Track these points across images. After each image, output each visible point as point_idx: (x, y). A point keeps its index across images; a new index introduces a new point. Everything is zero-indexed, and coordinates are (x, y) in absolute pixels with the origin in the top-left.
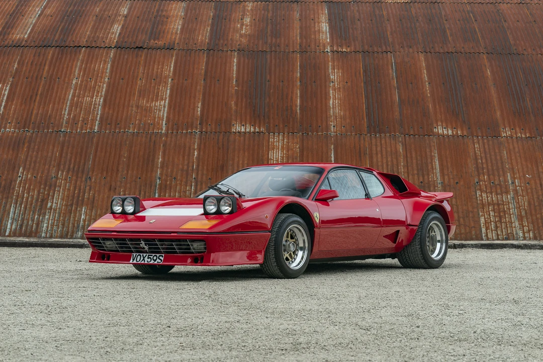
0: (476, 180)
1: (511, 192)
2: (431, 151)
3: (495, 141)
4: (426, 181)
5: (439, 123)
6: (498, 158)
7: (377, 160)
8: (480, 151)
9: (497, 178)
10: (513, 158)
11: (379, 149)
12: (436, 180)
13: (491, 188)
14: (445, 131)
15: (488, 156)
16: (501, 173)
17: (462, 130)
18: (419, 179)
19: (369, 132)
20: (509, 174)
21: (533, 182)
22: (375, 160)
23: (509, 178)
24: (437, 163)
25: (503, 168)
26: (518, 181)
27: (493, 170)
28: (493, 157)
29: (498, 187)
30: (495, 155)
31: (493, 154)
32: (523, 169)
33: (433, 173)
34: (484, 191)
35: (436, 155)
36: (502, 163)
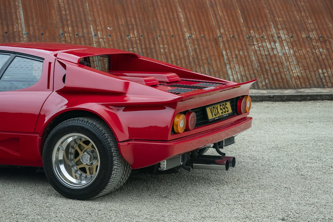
0: (61, 31)
1: (95, 44)
4: (11, 32)
6: (81, 9)
8: (64, 2)
9: (80, 30)
10: (95, 10)
12: (22, 31)
13: (75, 39)
15: (71, 7)
16: (84, 25)
18: (3, 28)
20: (91, 26)
21: (114, 34)
23: (92, 30)
24: (22, 13)
25: (85, 20)
26: (100, 33)
27: (76, 21)
28: (76, 9)
29: (82, 38)
30: (78, 7)
31: (76, 5)
32: (104, 22)
33: (18, 24)
34: (69, 42)
35: (20, 5)
36: (85, 16)
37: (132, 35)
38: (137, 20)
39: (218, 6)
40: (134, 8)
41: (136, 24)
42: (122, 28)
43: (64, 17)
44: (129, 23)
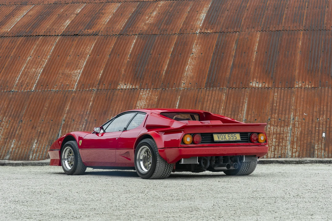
0: (269, 118)
1: (291, 126)
2: (244, 99)
3: (289, 91)
5: (255, 80)
6: (288, 102)
7: (206, 105)
8: (277, 98)
9: (283, 116)
10: (298, 102)
11: (209, 98)
12: (242, 118)
13: (278, 122)
14: (257, 85)
15: (282, 101)
16: (287, 112)
17: (269, 84)
19: (206, 87)
20: (292, 113)
21: (307, 118)
22: (205, 105)
23: (292, 116)
24: (246, 107)
25: (289, 109)
26: (297, 118)
27: (282, 111)
28: (285, 102)
29: (283, 122)
30: (287, 100)
31: (285, 99)
32: (303, 109)
33: (241, 114)
34: (273, 125)
35: (247, 101)
36: (290, 106)
37: (321, 118)
38: (329, 107)
40: (329, 99)
41: (327, 111)
42: (315, 114)
43: (274, 108)
44: (322, 110)
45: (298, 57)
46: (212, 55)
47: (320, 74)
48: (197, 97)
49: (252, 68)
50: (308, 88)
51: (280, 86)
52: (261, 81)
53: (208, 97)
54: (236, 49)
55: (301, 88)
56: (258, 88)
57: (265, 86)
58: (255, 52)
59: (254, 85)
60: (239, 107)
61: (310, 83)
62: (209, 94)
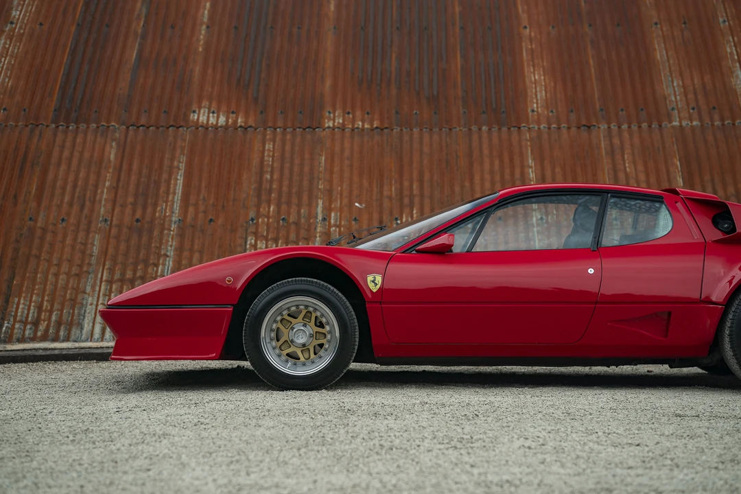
0: (252, 214)
1: (318, 239)
2: (172, 159)
3: (308, 136)
4: (148, 218)
5: (205, 103)
6: (306, 169)
7: (56, 176)
8: (273, 157)
9: (294, 209)
10: (336, 169)
11: (66, 153)
12: (170, 216)
13: (278, 229)
14: (211, 119)
15: (287, 165)
16: (305, 198)
17: (247, 117)
18: (134, 212)
19: (56, 121)
20: (320, 202)
21: (365, 217)
22: (50, 176)
23: (320, 209)
24: (180, 182)
25: (310, 191)
26: (336, 215)
27: (290, 193)
28: (296, 169)
29: (293, 227)
30: (302, 165)
31: (297, 161)
32: (351, 192)
33: (166, 202)
34: (263, 236)
35: (182, 166)
36: (311, 181)
37: (407, 217)
38: (426, 185)
39: (628, 151)
40: (425, 162)
41: (422, 196)
42: (386, 204)
43: (266, 186)
44: (406, 193)
45: (329, 43)
46: (73, 29)
47: (394, 91)
48: (26, 152)
49: (197, 70)
50: (363, 129)
51: (280, 123)
52: (224, 108)
53: (61, 152)
54: (147, 17)
55: (343, 130)
56: (216, 127)
57: (235, 122)
58: (204, 27)
59: (203, 119)
60: (158, 183)
61: (366, 116)
62: (64, 141)
